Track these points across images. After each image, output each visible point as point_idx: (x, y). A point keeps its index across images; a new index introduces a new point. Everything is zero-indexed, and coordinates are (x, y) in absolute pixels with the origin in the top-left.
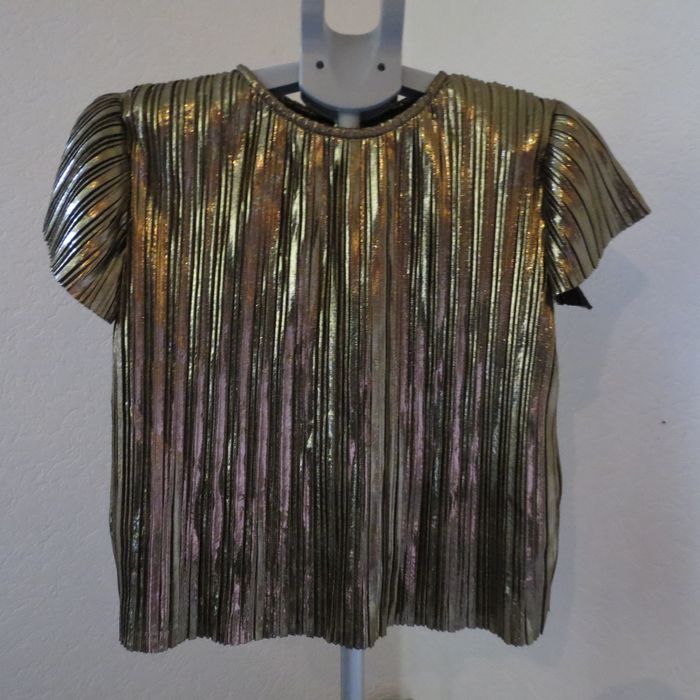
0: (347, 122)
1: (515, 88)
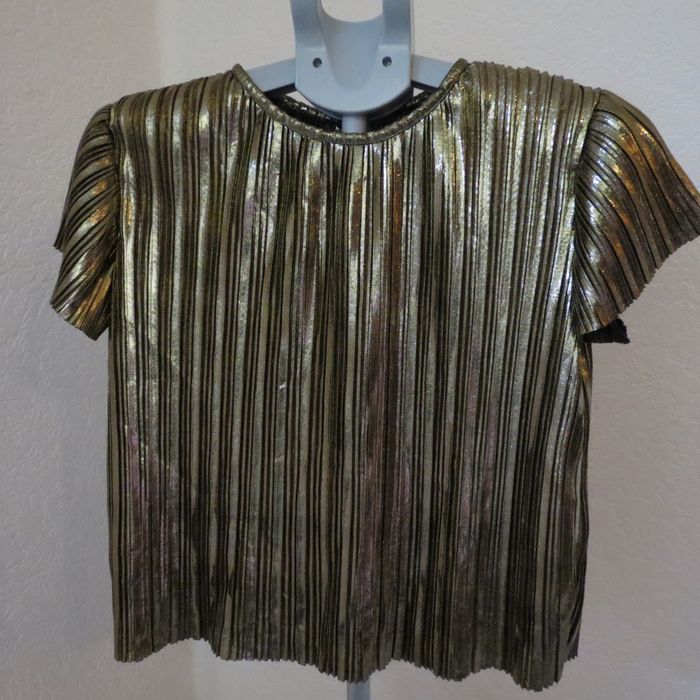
0: (352, 127)
1: (551, 74)
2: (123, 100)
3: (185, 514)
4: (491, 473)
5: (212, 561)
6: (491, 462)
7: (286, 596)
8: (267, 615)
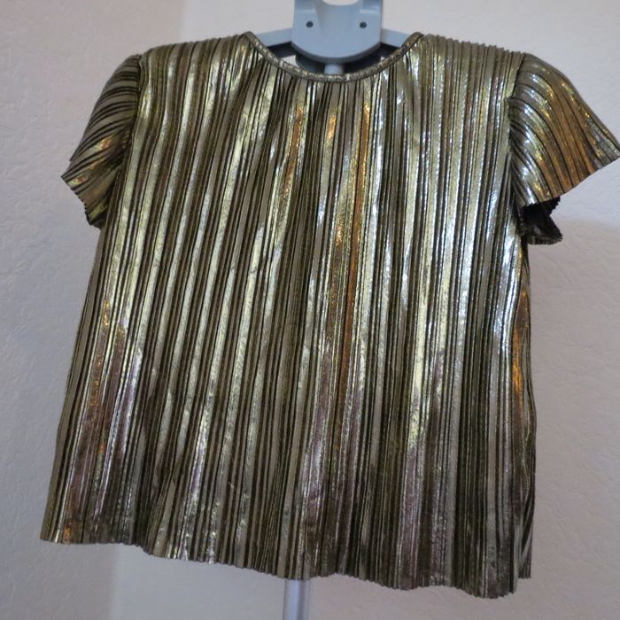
0: (332, 70)
1: (487, 45)
2: (150, 51)
3: (142, 397)
4: (442, 358)
5: (161, 446)
6: (442, 346)
7: (232, 486)
8: (209, 509)
